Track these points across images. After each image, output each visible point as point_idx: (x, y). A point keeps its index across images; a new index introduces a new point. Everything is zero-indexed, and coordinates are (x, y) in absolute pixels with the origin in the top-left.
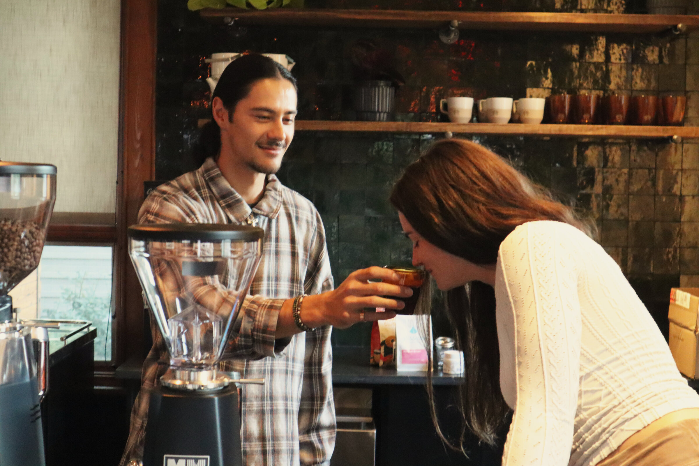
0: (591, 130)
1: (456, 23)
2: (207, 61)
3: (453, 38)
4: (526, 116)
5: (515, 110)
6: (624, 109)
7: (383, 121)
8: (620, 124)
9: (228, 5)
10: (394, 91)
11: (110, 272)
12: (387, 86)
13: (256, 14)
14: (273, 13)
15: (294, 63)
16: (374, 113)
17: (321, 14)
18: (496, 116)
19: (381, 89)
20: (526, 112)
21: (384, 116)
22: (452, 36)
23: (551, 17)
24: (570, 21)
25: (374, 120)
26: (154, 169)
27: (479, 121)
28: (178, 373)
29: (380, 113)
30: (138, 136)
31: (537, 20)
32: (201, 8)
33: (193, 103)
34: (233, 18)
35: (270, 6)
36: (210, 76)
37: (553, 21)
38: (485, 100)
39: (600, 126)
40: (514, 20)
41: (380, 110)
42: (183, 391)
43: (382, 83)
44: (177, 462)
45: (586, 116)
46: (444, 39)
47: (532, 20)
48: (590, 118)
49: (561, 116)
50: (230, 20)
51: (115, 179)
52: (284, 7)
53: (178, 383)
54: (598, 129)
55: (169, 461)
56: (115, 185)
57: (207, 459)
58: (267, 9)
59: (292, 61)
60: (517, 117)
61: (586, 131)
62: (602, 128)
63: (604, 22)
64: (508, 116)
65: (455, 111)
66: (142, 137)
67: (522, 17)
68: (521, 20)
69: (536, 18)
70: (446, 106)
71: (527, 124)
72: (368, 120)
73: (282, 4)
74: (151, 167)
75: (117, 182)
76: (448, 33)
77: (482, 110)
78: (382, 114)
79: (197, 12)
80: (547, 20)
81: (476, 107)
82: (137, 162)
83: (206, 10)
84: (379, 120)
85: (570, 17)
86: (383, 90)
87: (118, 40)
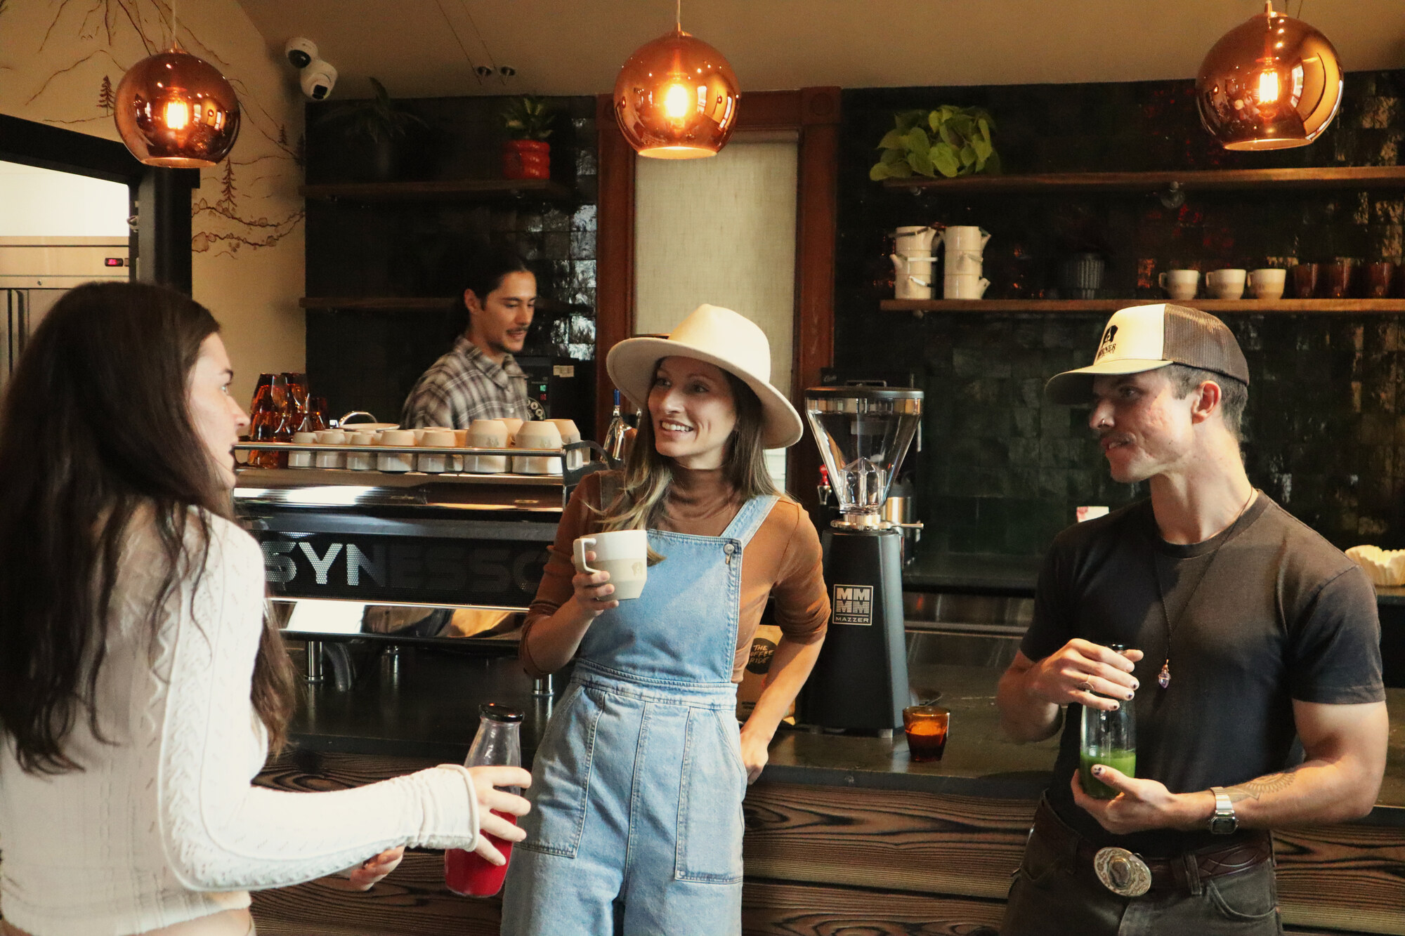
0: (1341, 305)
1: (1176, 185)
2: (890, 236)
3: (1177, 200)
4: (1262, 291)
5: (1249, 283)
6: (1386, 281)
7: (1090, 299)
8: (1382, 297)
9: (914, 174)
10: (1103, 265)
11: (784, 471)
12: (1096, 259)
13: (944, 182)
14: (965, 181)
15: (989, 236)
16: (1080, 290)
17: (1018, 179)
18: (1225, 291)
19: (1088, 263)
20: (1261, 286)
21: (1091, 293)
22: (1176, 199)
23: (1292, 174)
24: (1317, 178)
25: (1080, 298)
26: (832, 355)
27: (1208, 297)
28: (846, 517)
29: (1086, 290)
30: (816, 321)
31: (1275, 178)
32: (885, 178)
33: (877, 282)
34: (919, 187)
35: (961, 173)
36: (895, 253)
37: (1295, 178)
38: (1212, 273)
39: (1353, 300)
40: (1246, 179)
41: (1087, 287)
42: (851, 530)
43: (1090, 257)
44: (845, 591)
45: (1337, 289)
46: (1166, 203)
47: (1268, 178)
48: (1342, 291)
49: (1307, 290)
50: (916, 190)
51: (790, 368)
52: (978, 173)
53: (847, 524)
54: (1350, 304)
55: (838, 589)
56: (789, 374)
57: (870, 588)
58: (957, 177)
59: (986, 233)
60: (1252, 292)
61: (1335, 306)
62: (1354, 303)
63: (1360, 177)
64: (1239, 290)
65: (1176, 286)
66: (819, 321)
67: (1257, 175)
68: (1255, 178)
69: (1274, 175)
70: (1166, 281)
71: (1261, 300)
72: (1072, 298)
73: (974, 171)
74: (830, 354)
75: (792, 371)
76: (1170, 197)
77: (1210, 285)
78: (1089, 291)
79: (881, 182)
80: (1289, 178)
81: (1201, 282)
82: (813, 350)
83: (889, 180)
84: (1086, 298)
85: (1316, 173)
86: (1090, 264)
87: (794, 216)
